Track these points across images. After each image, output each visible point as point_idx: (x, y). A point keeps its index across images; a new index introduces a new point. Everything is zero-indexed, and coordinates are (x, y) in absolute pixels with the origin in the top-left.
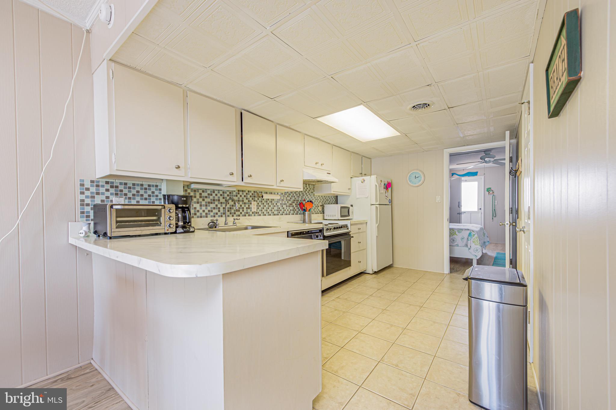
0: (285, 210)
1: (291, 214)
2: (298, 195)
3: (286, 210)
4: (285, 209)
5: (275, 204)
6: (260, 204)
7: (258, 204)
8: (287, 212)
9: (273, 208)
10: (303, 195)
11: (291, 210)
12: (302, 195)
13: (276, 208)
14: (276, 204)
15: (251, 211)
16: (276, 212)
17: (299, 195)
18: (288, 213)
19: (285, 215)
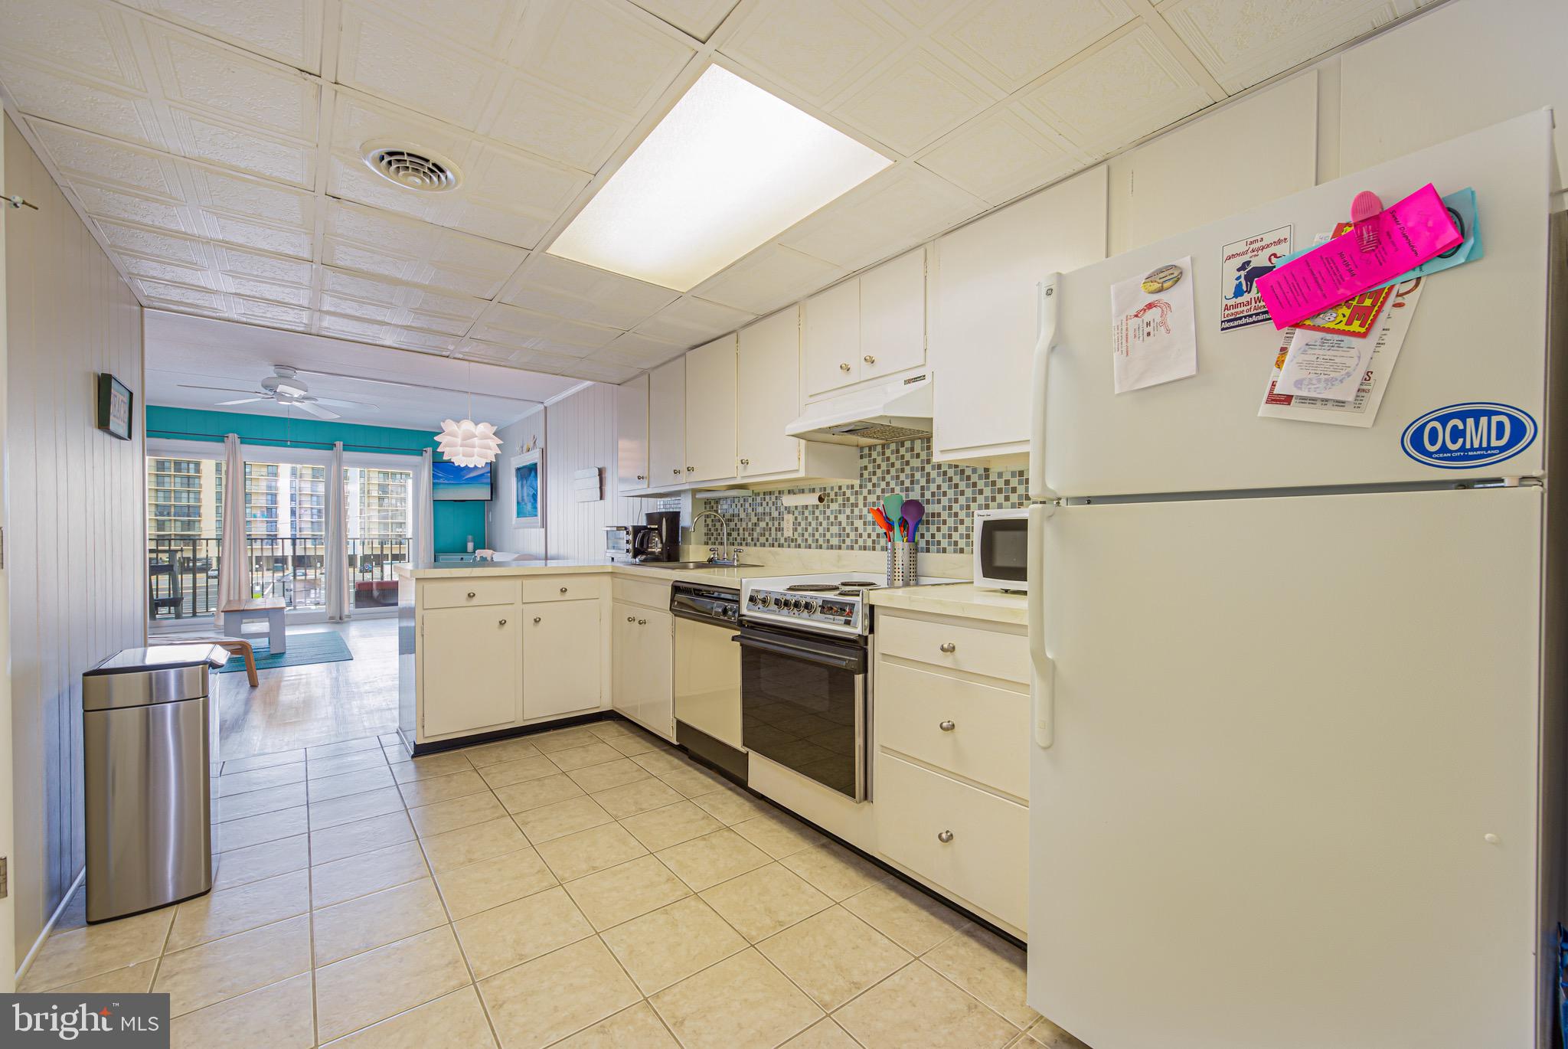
0: (861, 536)
1: (878, 547)
2: (907, 483)
3: (865, 536)
4: (860, 531)
5: (832, 519)
6: (800, 519)
7: (796, 518)
8: (865, 541)
9: (828, 530)
10: (928, 481)
11: (878, 535)
12: (923, 482)
13: (835, 529)
14: (836, 517)
15: (782, 535)
16: (835, 541)
17: (912, 482)
18: (869, 543)
19: (860, 549)
